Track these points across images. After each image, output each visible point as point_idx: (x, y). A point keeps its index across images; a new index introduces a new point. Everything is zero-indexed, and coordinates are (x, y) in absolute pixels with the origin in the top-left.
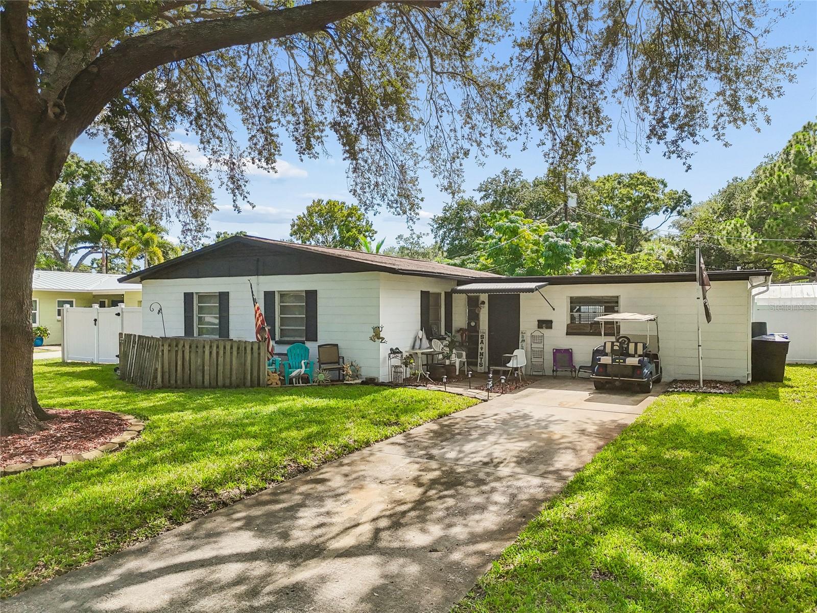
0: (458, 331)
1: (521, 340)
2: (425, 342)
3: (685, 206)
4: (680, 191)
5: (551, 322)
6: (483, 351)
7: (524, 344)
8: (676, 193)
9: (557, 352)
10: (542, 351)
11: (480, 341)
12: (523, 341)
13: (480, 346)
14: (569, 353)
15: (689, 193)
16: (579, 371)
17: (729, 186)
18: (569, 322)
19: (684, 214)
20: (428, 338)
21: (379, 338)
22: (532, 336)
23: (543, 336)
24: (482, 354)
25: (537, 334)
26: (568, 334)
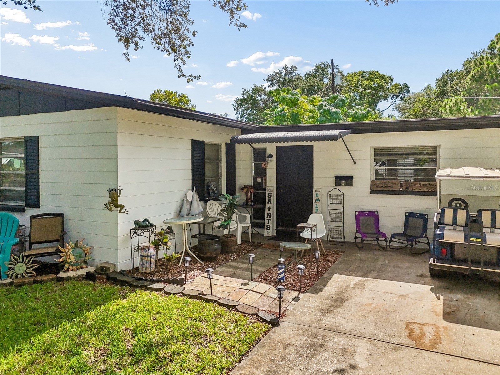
0: (243, 189)
1: (314, 199)
2: (198, 206)
3: (406, 94)
4: (402, 84)
5: (351, 178)
6: (271, 211)
7: (319, 204)
8: (399, 85)
9: (360, 215)
10: (342, 213)
11: (267, 200)
12: (318, 200)
13: (267, 205)
14: (374, 215)
15: (408, 85)
16: (391, 241)
17: (443, 76)
18: (373, 178)
19: (404, 99)
20: (201, 200)
21: (117, 206)
22: (329, 195)
23: (342, 195)
24: (269, 215)
25: (336, 192)
26: (372, 192)
